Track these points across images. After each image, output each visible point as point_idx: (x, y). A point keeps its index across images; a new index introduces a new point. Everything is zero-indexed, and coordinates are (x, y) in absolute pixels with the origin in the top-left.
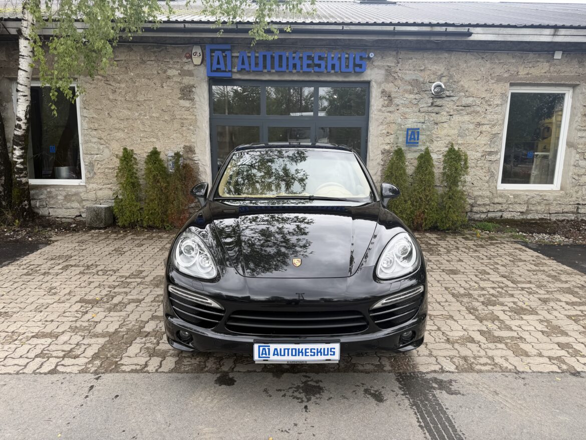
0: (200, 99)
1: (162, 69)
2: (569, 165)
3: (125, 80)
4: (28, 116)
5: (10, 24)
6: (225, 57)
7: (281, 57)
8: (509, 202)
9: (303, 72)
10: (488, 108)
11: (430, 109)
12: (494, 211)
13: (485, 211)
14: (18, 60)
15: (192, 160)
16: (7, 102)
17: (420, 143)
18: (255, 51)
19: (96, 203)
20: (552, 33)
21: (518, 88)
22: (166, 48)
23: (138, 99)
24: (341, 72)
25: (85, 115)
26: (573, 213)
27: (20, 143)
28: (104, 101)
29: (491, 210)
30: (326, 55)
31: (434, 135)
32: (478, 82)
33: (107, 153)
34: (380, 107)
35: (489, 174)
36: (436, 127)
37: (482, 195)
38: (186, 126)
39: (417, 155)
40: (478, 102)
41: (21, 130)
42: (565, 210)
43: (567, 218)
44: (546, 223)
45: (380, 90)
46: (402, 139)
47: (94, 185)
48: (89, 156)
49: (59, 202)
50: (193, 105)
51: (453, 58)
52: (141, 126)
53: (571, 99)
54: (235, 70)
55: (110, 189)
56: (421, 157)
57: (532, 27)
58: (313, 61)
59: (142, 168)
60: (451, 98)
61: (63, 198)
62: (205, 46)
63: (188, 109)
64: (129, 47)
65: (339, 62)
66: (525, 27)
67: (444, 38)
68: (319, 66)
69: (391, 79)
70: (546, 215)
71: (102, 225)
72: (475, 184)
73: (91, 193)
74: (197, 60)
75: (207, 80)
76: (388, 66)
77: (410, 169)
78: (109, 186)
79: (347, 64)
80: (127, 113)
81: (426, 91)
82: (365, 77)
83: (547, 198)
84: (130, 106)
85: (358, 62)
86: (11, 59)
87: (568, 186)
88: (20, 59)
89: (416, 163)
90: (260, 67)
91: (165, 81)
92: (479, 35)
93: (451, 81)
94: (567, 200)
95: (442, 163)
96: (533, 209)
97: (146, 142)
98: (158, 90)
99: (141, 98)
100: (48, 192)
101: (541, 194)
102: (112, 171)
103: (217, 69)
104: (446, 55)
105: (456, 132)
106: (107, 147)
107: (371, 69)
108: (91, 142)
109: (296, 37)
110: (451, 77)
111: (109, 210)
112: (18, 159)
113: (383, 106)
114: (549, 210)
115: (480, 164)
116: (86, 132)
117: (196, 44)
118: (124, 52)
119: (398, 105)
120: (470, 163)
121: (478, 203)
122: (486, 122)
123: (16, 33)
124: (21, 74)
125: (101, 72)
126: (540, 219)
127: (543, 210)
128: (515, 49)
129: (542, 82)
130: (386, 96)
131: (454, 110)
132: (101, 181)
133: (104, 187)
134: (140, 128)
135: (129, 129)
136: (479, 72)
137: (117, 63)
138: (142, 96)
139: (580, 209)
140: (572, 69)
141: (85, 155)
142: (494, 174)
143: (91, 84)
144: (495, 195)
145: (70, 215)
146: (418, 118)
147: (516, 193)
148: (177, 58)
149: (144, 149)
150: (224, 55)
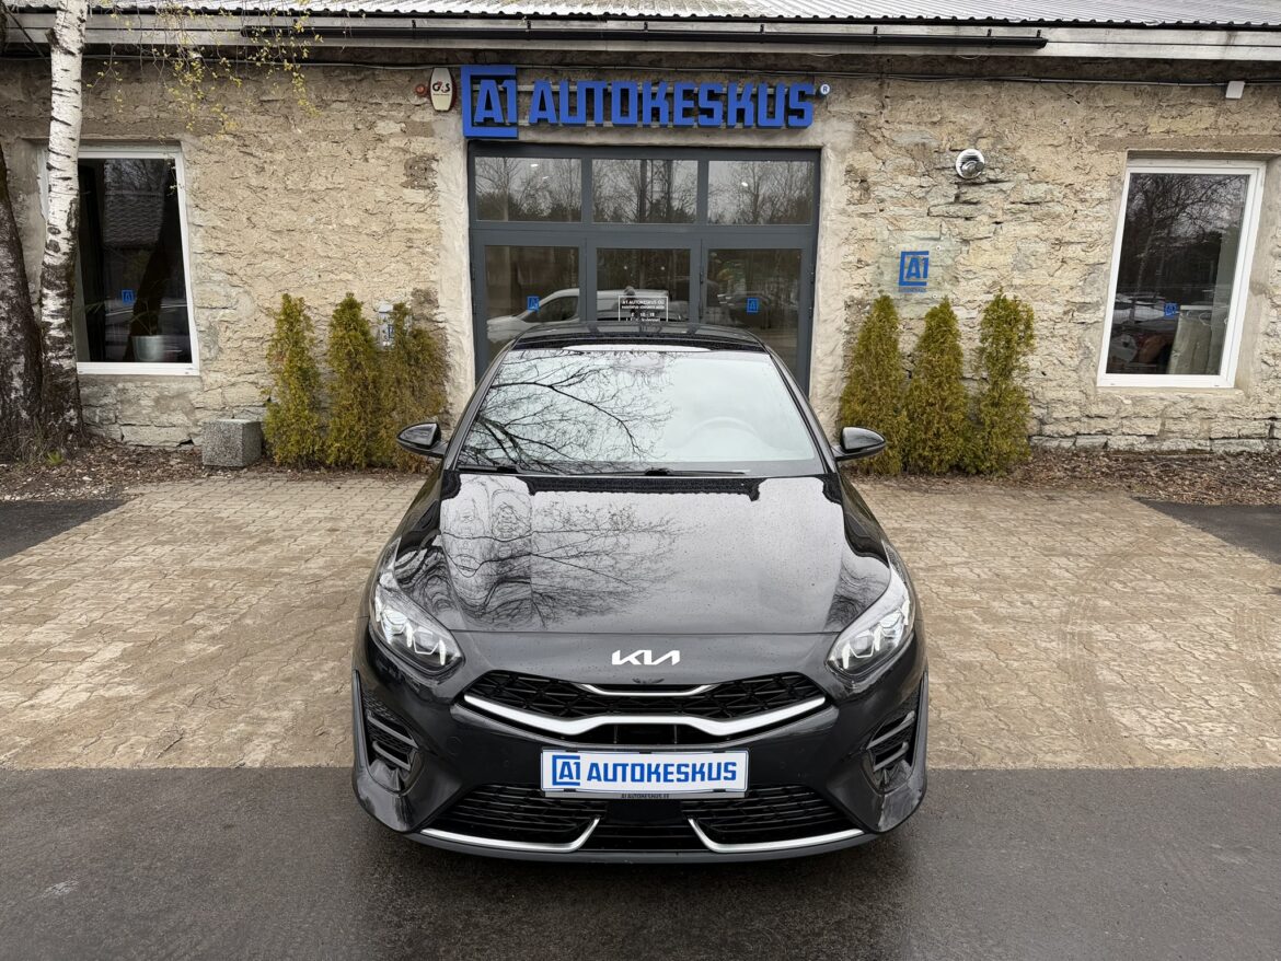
0: (447, 186)
1: (363, 120)
2: (1255, 333)
3: (284, 142)
4: (73, 224)
5: (30, 20)
6: (503, 93)
7: (625, 93)
8: (1123, 415)
9: (675, 126)
10: (1079, 207)
11: (952, 209)
12: (1090, 434)
13: (1070, 433)
14: (50, 100)
15: (430, 320)
16: (28, 193)
17: (929, 285)
18: (569, 80)
19: (222, 416)
20: (1223, 41)
21: (1147, 162)
22: (374, 74)
23: (312, 186)
24: (757, 126)
25: (198, 221)
26: (1261, 437)
27: (58, 282)
28: (238, 191)
29: (1082, 431)
30: (725, 89)
31: (960, 267)
32: (1059, 149)
33: (246, 306)
34: (843, 205)
35: (1081, 352)
36: (965, 248)
37: (1063, 399)
38: (419, 248)
39: (924, 310)
40: (1058, 193)
41: (59, 255)
42: (1244, 432)
43: (1248, 449)
44: (1202, 460)
45: (843, 167)
46: (890, 275)
47: (219, 375)
48: (207, 312)
49: (144, 412)
50: (433, 199)
51: (1006, 95)
52: (320, 248)
53: (1262, 189)
54: (524, 122)
55: (254, 383)
56: (932, 315)
57: (1179, 26)
58: (696, 103)
59: (322, 337)
60: (999, 185)
61: (153, 404)
62: (459, 68)
63: (422, 209)
65: (752, 104)
66: (1164, 27)
67: (984, 52)
68: (709, 112)
69: (867, 142)
70: (1202, 442)
71: (238, 462)
72: (1049, 375)
73: (214, 392)
74: (442, 100)
75: (463, 144)
76: (861, 114)
77: (907, 343)
78: (252, 378)
79: (770, 109)
80: (288, 217)
81: (944, 168)
82: (810, 139)
83: (1204, 406)
84: (295, 202)
85: (795, 104)
86: (34, 97)
87: (1252, 381)
88: (54, 98)
89: (921, 328)
90: (581, 117)
92: (1061, 45)
93: (999, 147)
94: (1249, 410)
95: (978, 328)
96: (1174, 428)
97: (331, 281)
98: (356, 166)
99: (318, 184)
100: (119, 390)
101: (1193, 396)
102: (259, 344)
103: (486, 119)
104: (989, 89)
105: (1009, 259)
106: (245, 292)
107: (824, 121)
108: (210, 280)
109: (659, 50)
110: (999, 138)
111: (255, 426)
112: (52, 317)
113: (850, 203)
114: (1209, 431)
115: (1060, 329)
116: (200, 259)
117: (439, 64)
118: (279, 83)
119: (882, 201)
120: (1039, 327)
121: (1055, 415)
122: (1076, 239)
123: (43, 40)
124: (58, 130)
125: (231, 126)
126: (1190, 451)
127: (1194, 432)
128: (1140, 76)
129: (1203, 151)
130: (856, 181)
131: (1004, 213)
132: (235, 367)
133: (241, 379)
134: (319, 250)
135: (294, 252)
136: (1062, 127)
137: (267, 106)
138: (322, 180)
139: (1276, 431)
140: (1265, 121)
141: (200, 310)
142: (1090, 352)
143: (210, 153)
144: (1092, 398)
145: (168, 441)
146: (925, 229)
147: (1139, 394)
148: (398, 95)
149: (327, 296)
150: (500, 88)
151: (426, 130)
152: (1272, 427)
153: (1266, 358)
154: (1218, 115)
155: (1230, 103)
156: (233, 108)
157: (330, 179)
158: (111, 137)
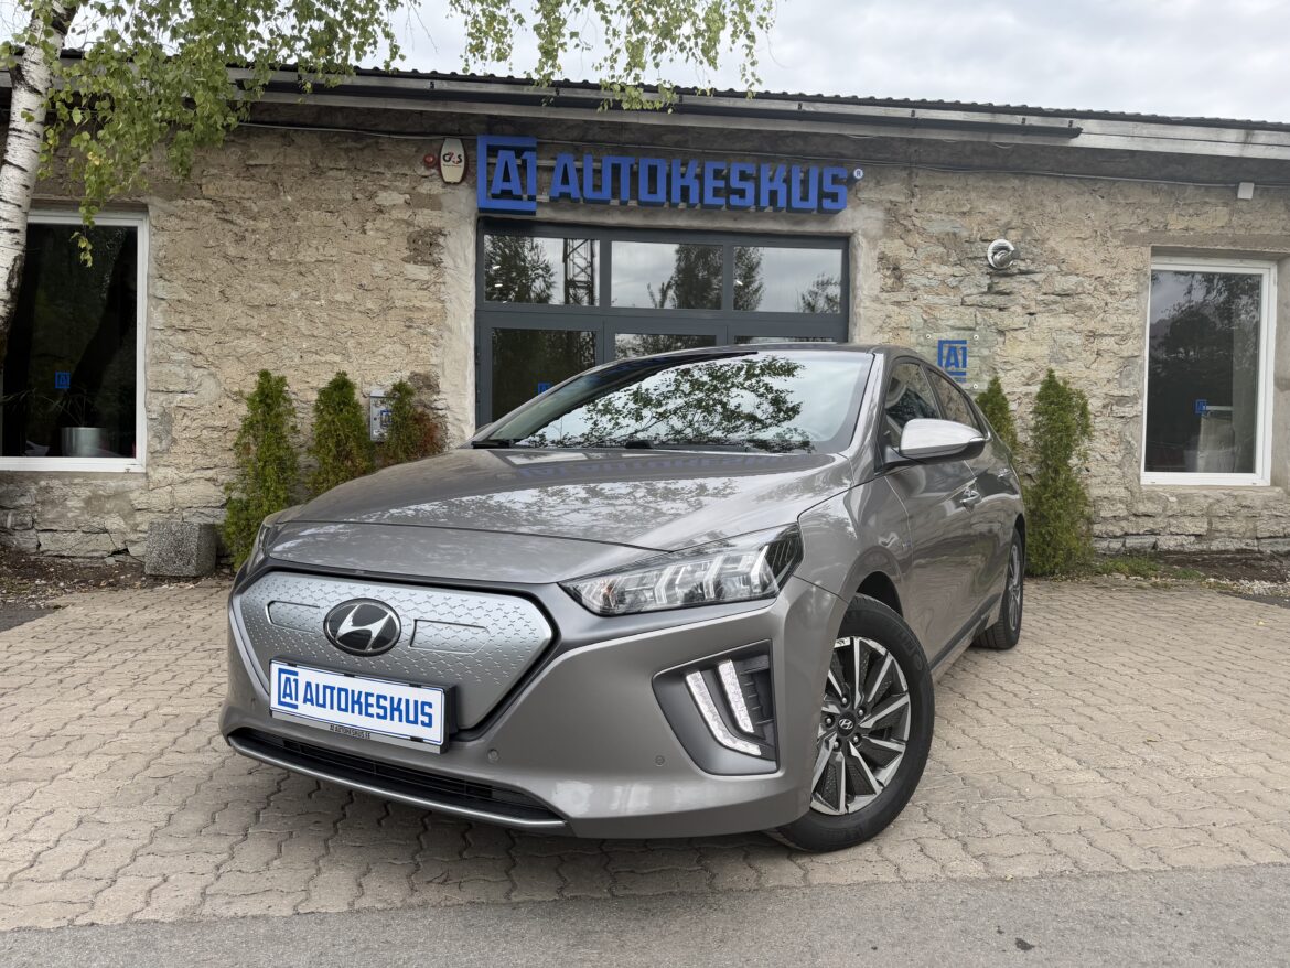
0: (455, 262)
1: (363, 190)
3: (271, 212)
6: (523, 167)
7: (653, 171)
8: (1170, 513)
9: (704, 207)
10: (1110, 300)
11: (987, 299)
12: (1138, 534)
13: (1119, 533)
15: (425, 406)
17: (968, 376)
18: (593, 157)
19: (172, 517)
20: (1242, 139)
21: (1166, 260)
22: (377, 143)
23: (300, 257)
25: (160, 294)
28: (212, 261)
29: (1131, 531)
30: (756, 171)
31: (997, 358)
32: (1086, 242)
33: (209, 389)
34: (876, 292)
35: (1122, 447)
36: (1001, 339)
37: (1109, 496)
38: (419, 327)
40: (1088, 285)
44: (1253, 559)
45: (875, 254)
47: (169, 470)
48: (162, 397)
49: (70, 515)
50: (439, 276)
51: (1031, 188)
52: (303, 326)
53: (1276, 287)
54: (544, 198)
55: (213, 480)
58: (727, 183)
60: (1031, 276)
61: (82, 505)
62: (476, 140)
63: (425, 286)
64: (284, 136)
65: (785, 186)
66: (1188, 122)
67: (1019, 140)
68: (741, 193)
69: (897, 230)
70: (1249, 541)
71: (190, 570)
72: (1092, 466)
73: (161, 490)
74: (452, 172)
75: (473, 219)
76: (891, 202)
78: (210, 474)
79: (804, 192)
80: (269, 290)
81: (976, 258)
82: (841, 224)
83: (1247, 503)
84: (278, 274)
85: (828, 187)
90: (606, 193)
91: (371, 218)
92: (1093, 137)
93: (1029, 238)
96: (1221, 527)
97: (316, 363)
98: (352, 238)
99: (307, 255)
100: (40, 489)
101: (1235, 494)
102: (221, 434)
103: (503, 191)
104: (1016, 182)
105: (1045, 350)
106: (211, 374)
107: (852, 207)
108: (169, 360)
110: (1028, 230)
111: (210, 530)
113: (883, 290)
114: (1255, 529)
115: (1100, 423)
116: (159, 336)
117: (451, 134)
118: (271, 147)
119: (915, 289)
121: (1102, 514)
122: (1108, 332)
124: (9, 175)
125: (210, 191)
126: (1239, 551)
127: (1242, 530)
128: (1157, 175)
129: (1219, 247)
130: (888, 269)
131: (1038, 303)
132: (190, 461)
133: (195, 475)
134: (303, 329)
135: (273, 330)
136: (1087, 222)
137: (253, 171)
138: (311, 251)
140: (1275, 221)
141: (153, 394)
142: (1132, 447)
143: (182, 219)
144: (1137, 495)
145: (97, 551)
146: (960, 319)
147: (1183, 491)
148: (403, 165)
149: (309, 380)
150: (519, 162)
151: (434, 203)
154: (1231, 215)
155: (1240, 203)
156: (216, 171)
157: (321, 251)
158: (65, 198)
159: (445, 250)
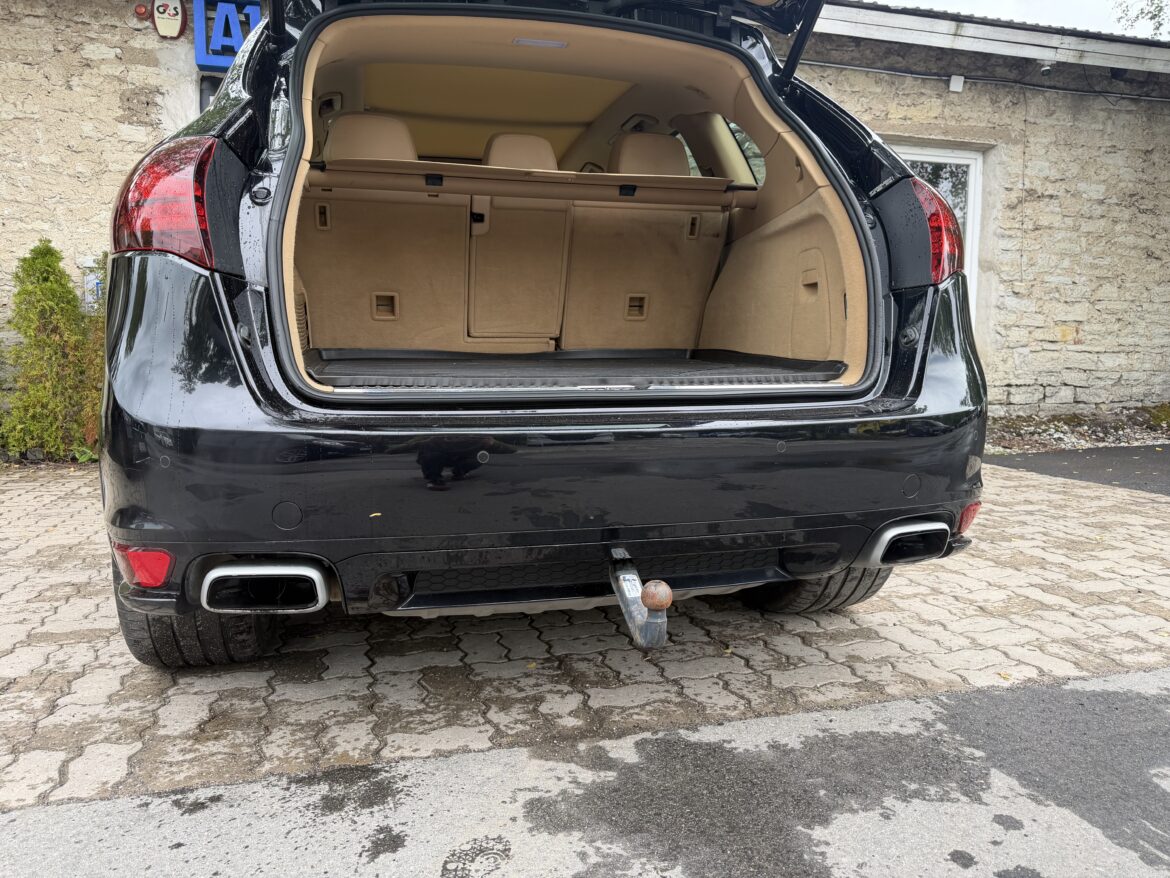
1: (66, 41)
2: (988, 306)
6: (246, 23)
20: (953, 31)
26: (1001, 403)
50: (156, 138)
52: (4, 189)
53: (981, 177)
66: (904, 11)
74: (169, 25)
87: (990, 349)
91: (77, 73)
94: (990, 377)
98: (55, 94)
99: (4, 112)
103: (224, 48)
128: (879, 65)
129: (931, 137)
139: (1012, 396)
140: (981, 114)
148: (112, 16)
149: (14, 249)
150: (242, 18)
151: (149, 59)
152: (1009, 394)
153: (999, 329)
154: (944, 106)
155: (952, 96)
157: (20, 107)
159: (164, 111)
